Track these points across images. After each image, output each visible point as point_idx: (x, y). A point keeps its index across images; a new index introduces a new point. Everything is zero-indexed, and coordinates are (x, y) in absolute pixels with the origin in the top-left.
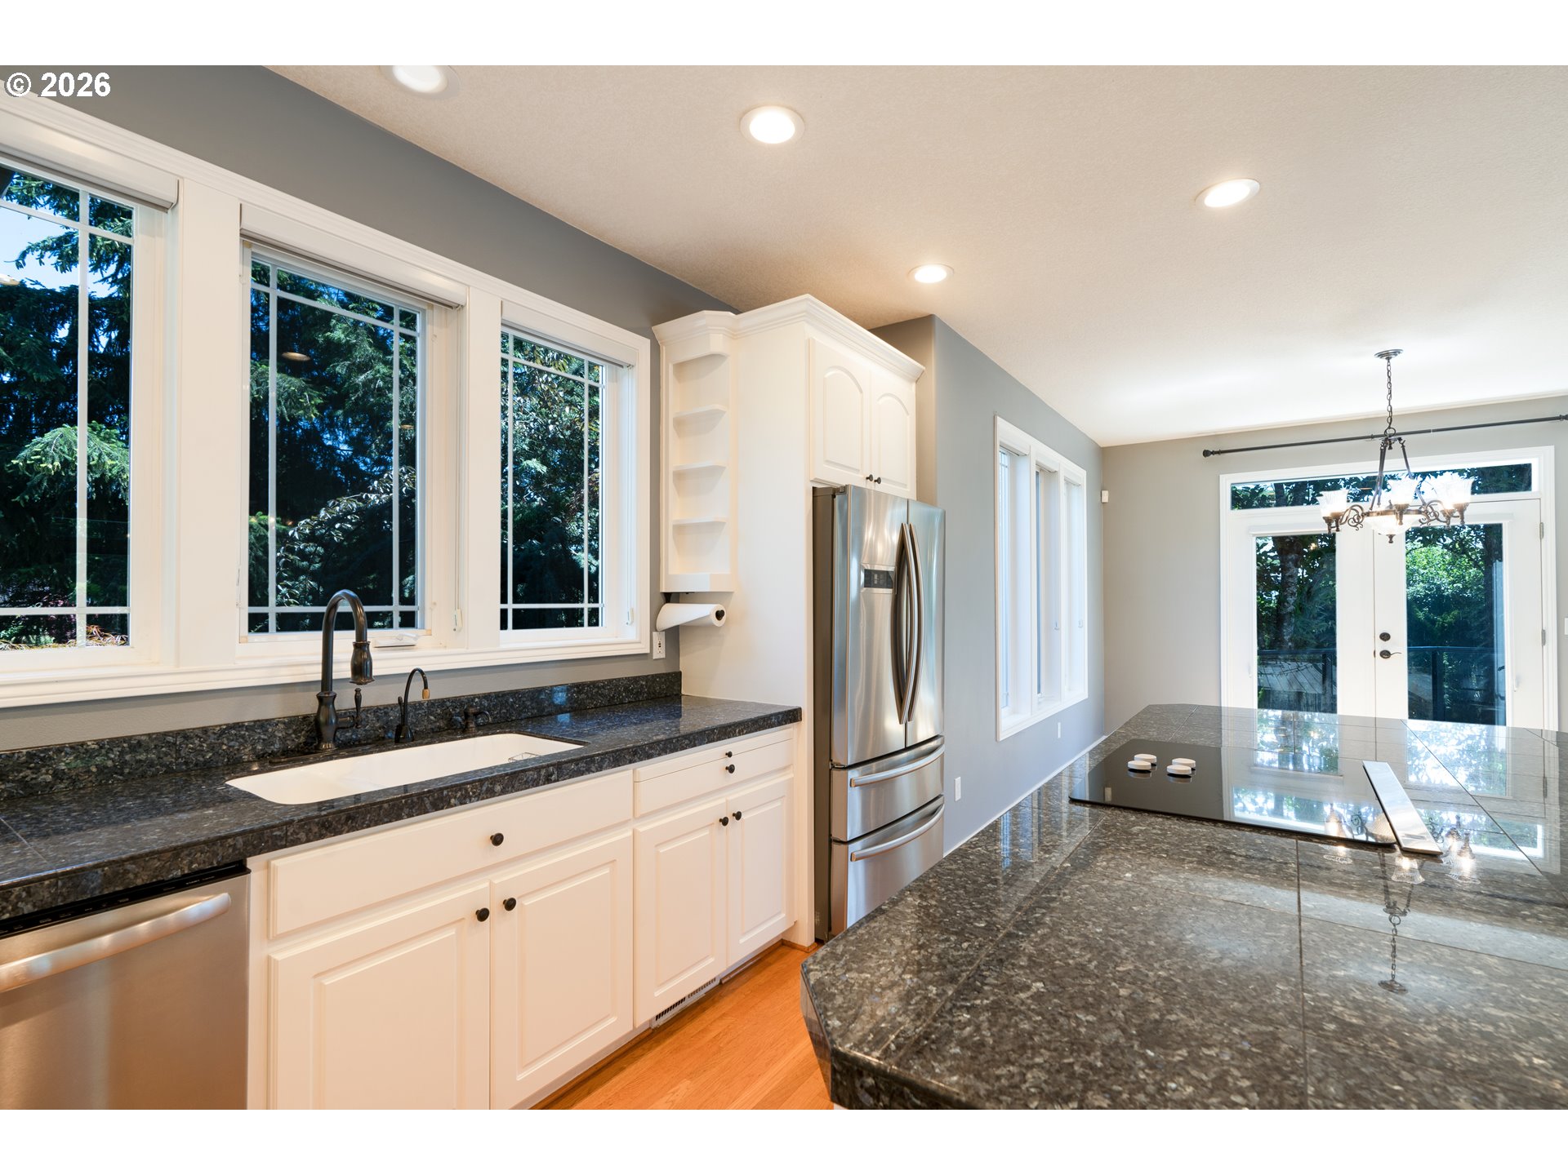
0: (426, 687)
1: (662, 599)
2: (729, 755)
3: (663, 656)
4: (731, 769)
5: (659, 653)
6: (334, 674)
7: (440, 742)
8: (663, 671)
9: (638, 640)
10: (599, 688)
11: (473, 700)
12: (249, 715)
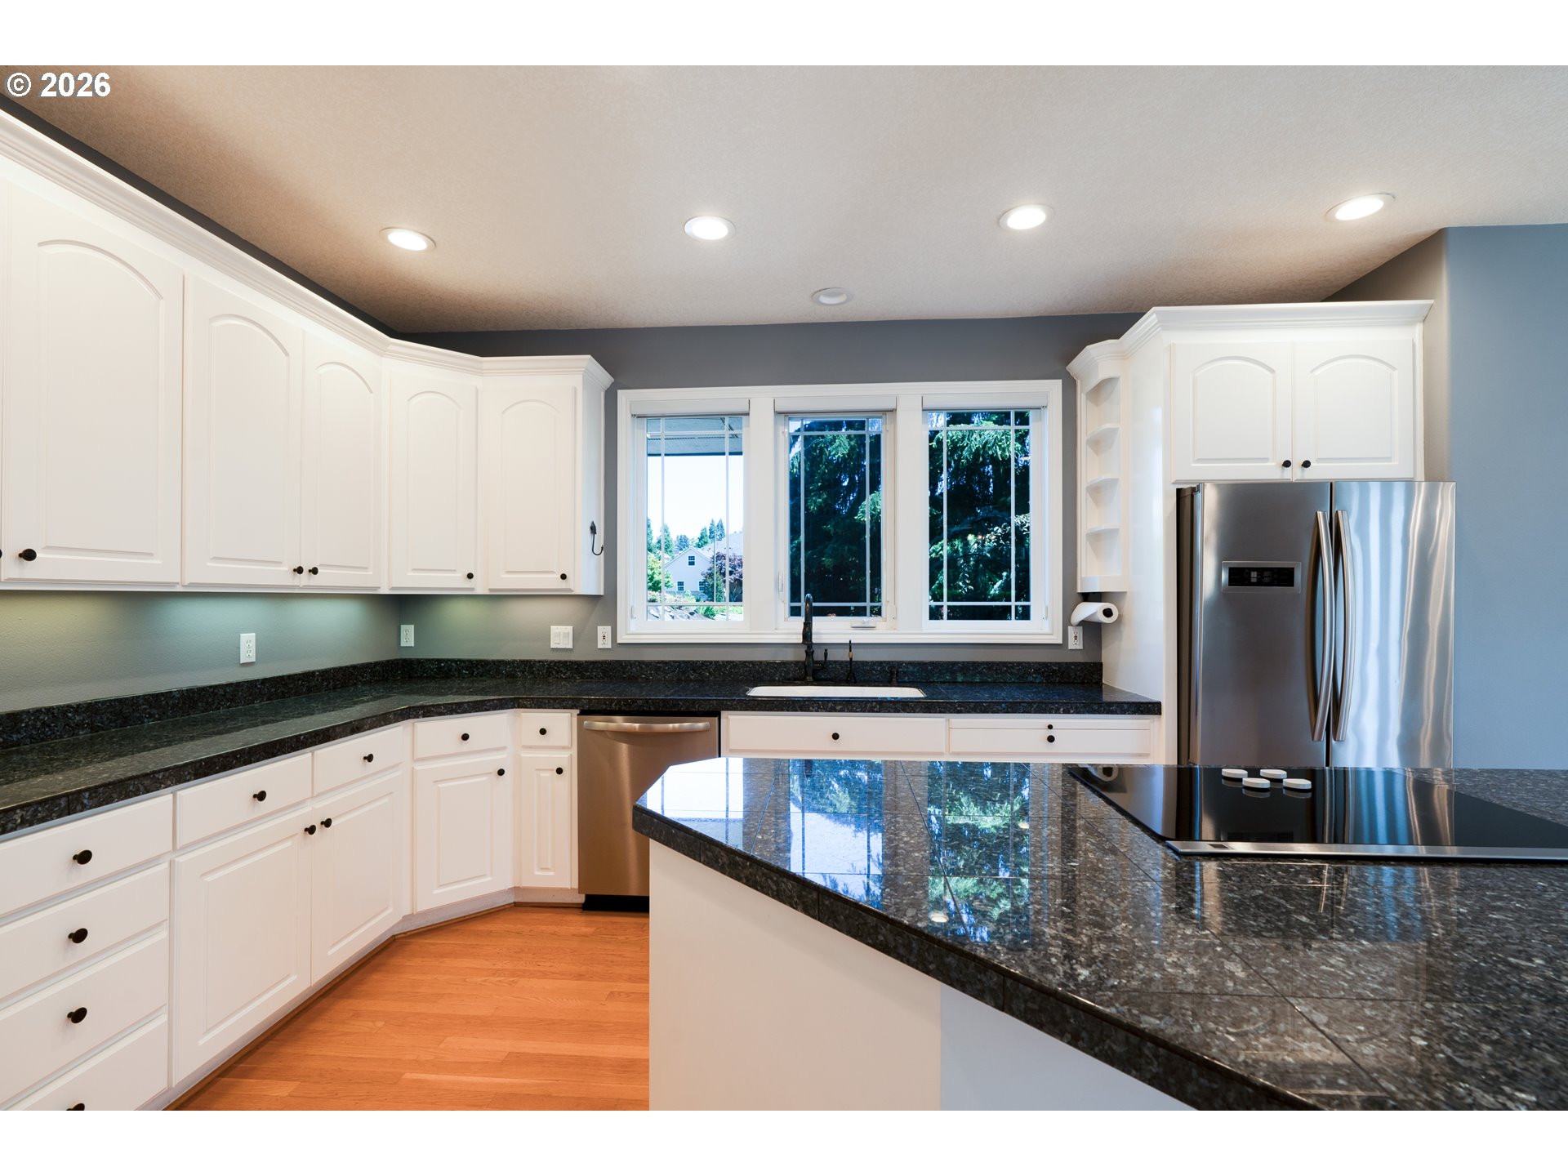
0: (850, 651)
1: (1080, 599)
2: (1050, 727)
3: (1080, 646)
4: (1051, 739)
5: (1075, 643)
6: (813, 636)
7: (869, 686)
8: (1081, 660)
9: (1050, 632)
10: (1008, 668)
11: (902, 664)
12: (779, 658)
